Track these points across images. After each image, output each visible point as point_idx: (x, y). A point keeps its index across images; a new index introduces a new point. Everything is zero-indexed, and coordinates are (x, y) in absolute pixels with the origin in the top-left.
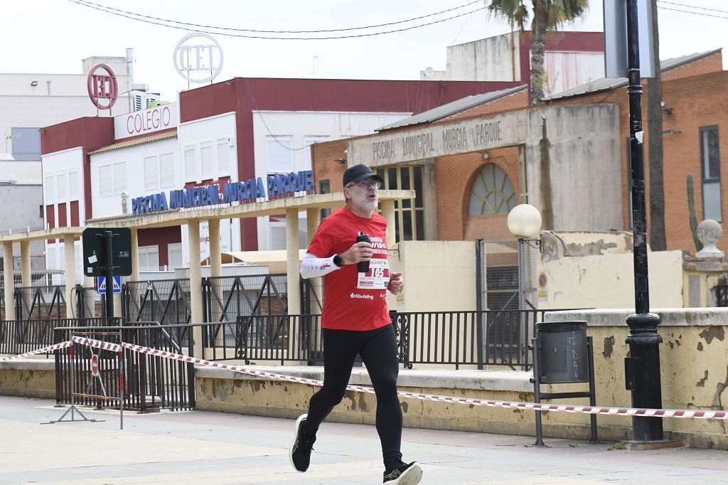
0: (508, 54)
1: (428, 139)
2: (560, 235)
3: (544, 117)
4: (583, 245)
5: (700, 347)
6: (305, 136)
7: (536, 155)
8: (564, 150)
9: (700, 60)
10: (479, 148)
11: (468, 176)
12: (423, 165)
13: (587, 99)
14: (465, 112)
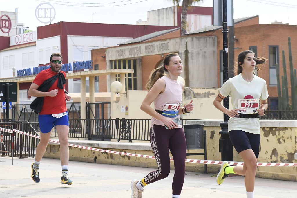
0: (172, 15)
1: (139, 49)
2: (192, 89)
3: (187, 41)
4: (201, 93)
6: (89, 46)
7: (183, 56)
8: (195, 54)
9: (250, 20)
10: (160, 53)
11: (155, 64)
12: (137, 60)
13: (204, 34)
14: (154, 38)
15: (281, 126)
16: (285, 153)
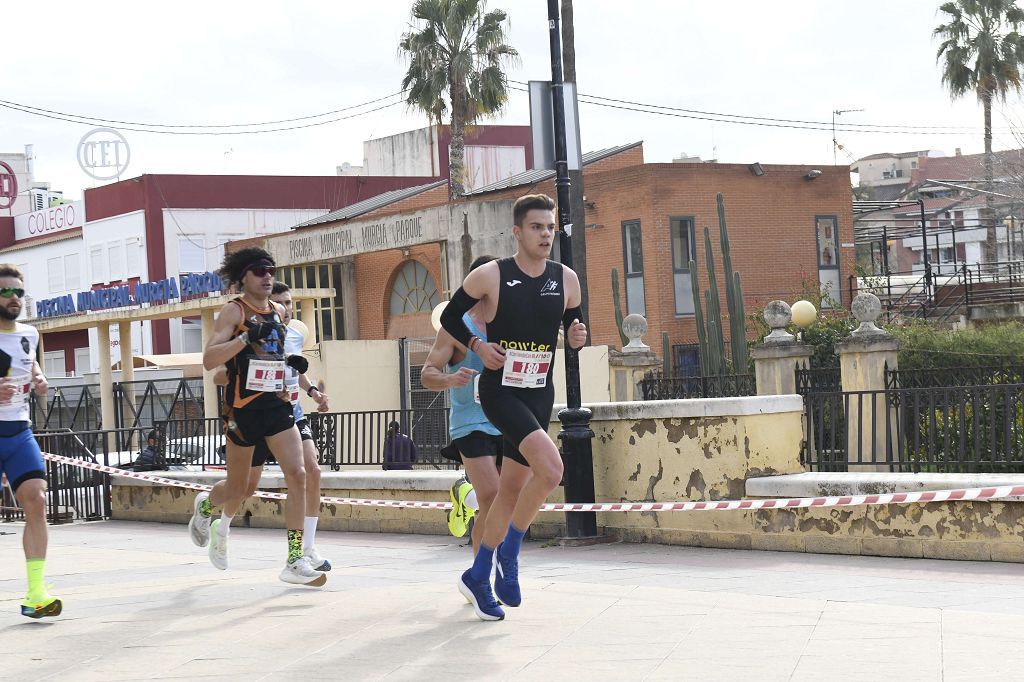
0: (426, 149)
1: (347, 236)
3: (465, 212)
5: (632, 441)
6: (219, 234)
7: (458, 251)
8: (487, 245)
9: (620, 154)
10: (399, 245)
11: (389, 273)
12: (343, 263)
13: (509, 193)
14: (384, 208)
15: (709, 413)
16: (722, 480)
